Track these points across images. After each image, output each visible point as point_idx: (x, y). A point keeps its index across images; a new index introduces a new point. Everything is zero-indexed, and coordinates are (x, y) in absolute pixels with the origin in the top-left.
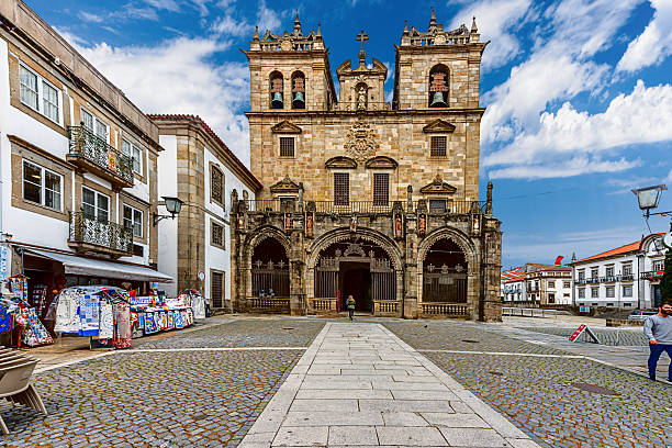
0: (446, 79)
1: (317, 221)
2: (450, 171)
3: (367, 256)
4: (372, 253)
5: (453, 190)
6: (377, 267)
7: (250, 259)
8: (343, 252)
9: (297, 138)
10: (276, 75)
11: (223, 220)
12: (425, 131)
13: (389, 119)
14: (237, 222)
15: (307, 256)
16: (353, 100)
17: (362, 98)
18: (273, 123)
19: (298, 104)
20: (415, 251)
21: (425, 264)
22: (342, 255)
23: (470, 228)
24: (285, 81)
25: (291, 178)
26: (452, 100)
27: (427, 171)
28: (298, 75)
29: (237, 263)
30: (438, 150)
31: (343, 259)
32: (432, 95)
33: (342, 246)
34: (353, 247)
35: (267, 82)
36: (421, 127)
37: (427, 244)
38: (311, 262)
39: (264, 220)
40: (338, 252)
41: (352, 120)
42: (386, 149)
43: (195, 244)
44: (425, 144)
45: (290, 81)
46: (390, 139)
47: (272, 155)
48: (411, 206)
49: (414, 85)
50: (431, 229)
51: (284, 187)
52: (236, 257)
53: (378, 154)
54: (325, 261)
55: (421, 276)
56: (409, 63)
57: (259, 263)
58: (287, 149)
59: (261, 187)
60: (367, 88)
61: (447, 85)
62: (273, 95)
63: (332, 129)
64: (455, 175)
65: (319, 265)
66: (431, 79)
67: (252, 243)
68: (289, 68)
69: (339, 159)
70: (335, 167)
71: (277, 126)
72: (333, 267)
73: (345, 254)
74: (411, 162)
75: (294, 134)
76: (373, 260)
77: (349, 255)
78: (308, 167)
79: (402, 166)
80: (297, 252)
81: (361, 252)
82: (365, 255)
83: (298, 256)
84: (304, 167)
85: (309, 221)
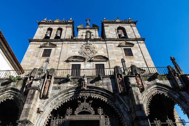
0: (124, 31)
2: (138, 62)
3: (96, 113)
4: (100, 111)
8: (74, 110)
9: (53, 49)
10: (50, 29)
12: (120, 46)
13: (101, 42)
16: (84, 36)
18: (42, 43)
22: (73, 114)
26: (129, 37)
28: (60, 29)
30: (129, 54)
31: (74, 118)
32: (120, 35)
34: (84, 105)
36: (117, 45)
40: (69, 111)
41: (83, 42)
42: (101, 53)
44: (121, 51)
45: (56, 31)
46: (103, 49)
47: (37, 56)
49: (111, 32)
53: (97, 55)
54: (55, 122)
56: (107, 26)
58: (47, 54)
62: (46, 35)
63: (73, 46)
64: (141, 64)
66: (118, 31)
68: (56, 27)
69: (76, 57)
70: (73, 61)
71: (44, 44)
73: (76, 112)
74: (115, 59)
75: (52, 47)
76: (102, 117)
77: (79, 114)
78: (57, 62)
79: (111, 60)
80: (28, 109)
81: (91, 109)
82: (94, 112)
83: (27, 114)
84: (54, 62)
85: (48, 83)
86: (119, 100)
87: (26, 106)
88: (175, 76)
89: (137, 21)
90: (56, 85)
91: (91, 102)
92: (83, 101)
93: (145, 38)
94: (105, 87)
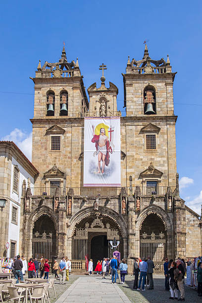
0: (154, 94)
1: (75, 202)
2: (159, 159)
3: (105, 227)
4: (108, 225)
5: (161, 174)
6: (112, 235)
7: (32, 231)
8: (90, 224)
9: (62, 137)
10: (51, 93)
11: (18, 203)
12: (142, 131)
14: (25, 204)
15: (68, 228)
16: (98, 110)
17: (103, 108)
18: (47, 126)
19: (64, 113)
20: (134, 223)
21: (141, 232)
22: (90, 227)
23: (166, 206)
24: (56, 97)
25: (58, 166)
26: (158, 109)
27: (145, 159)
28: (64, 93)
29: (24, 234)
30: (151, 144)
31: (90, 230)
32: (146, 105)
33: (90, 220)
34: (97, 221)
35: (45, 98)
36: (140, 128)
37: (142, 218)
38: (69, 232)
39: (41, 202)
40: (87, 225)
43: (4, 224)
44: (143, 139)
45: (59, 97)
47: (46, 149)
48: (131, 190)
49: (135, 99)
50: (144, 207)
51: (53, 173)
52: (23, 230)
54: (79, 232)
55: (139, 242)
56: (131, 85)
57: (37, 234)
58: (56, 145)
59: (38, 173)
60: (106, 101)
61: (155, 98)
62: (48, 106)
64: (162, 163)
65: (75, 235)
66: (145, 95)
67: (33, 219)
68: (59, 88)
71: (50, 128)
72: (84, 236)
73: (92, 226)
74: (134, 153)
75: (60, 134)
76: (109, 230)
77: (94, 227)
78: (69, 158)
79: (129, 156)
80: (62, 226)
81: (102, 224)
82: (103, 227)
83: (62, 229)
84: (66, 158)
85: (70, 203)
86: (121, 219)
87: (60, 223)
88: (169, 199)
89: (176, 73)
90: (76, 204)
91: (102, 218)
92: (96, 218)
93: (177, 116)
94: (112, 208)
